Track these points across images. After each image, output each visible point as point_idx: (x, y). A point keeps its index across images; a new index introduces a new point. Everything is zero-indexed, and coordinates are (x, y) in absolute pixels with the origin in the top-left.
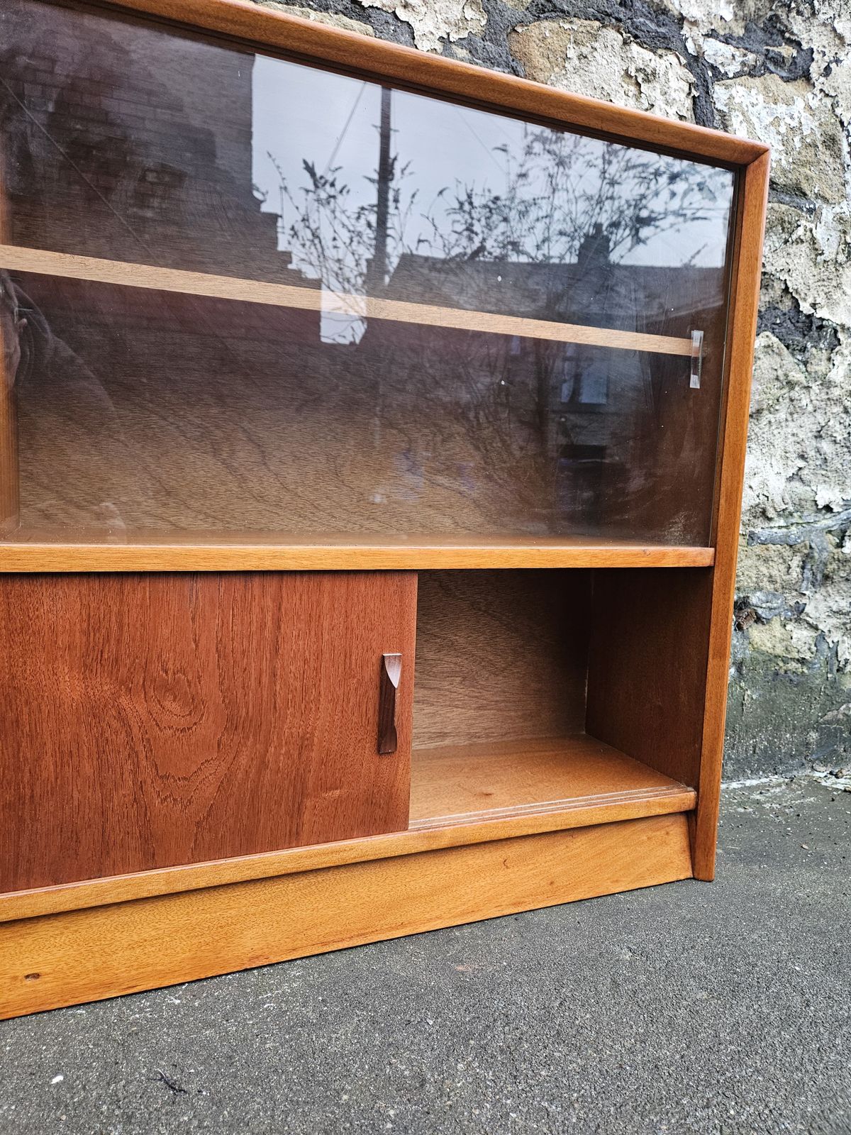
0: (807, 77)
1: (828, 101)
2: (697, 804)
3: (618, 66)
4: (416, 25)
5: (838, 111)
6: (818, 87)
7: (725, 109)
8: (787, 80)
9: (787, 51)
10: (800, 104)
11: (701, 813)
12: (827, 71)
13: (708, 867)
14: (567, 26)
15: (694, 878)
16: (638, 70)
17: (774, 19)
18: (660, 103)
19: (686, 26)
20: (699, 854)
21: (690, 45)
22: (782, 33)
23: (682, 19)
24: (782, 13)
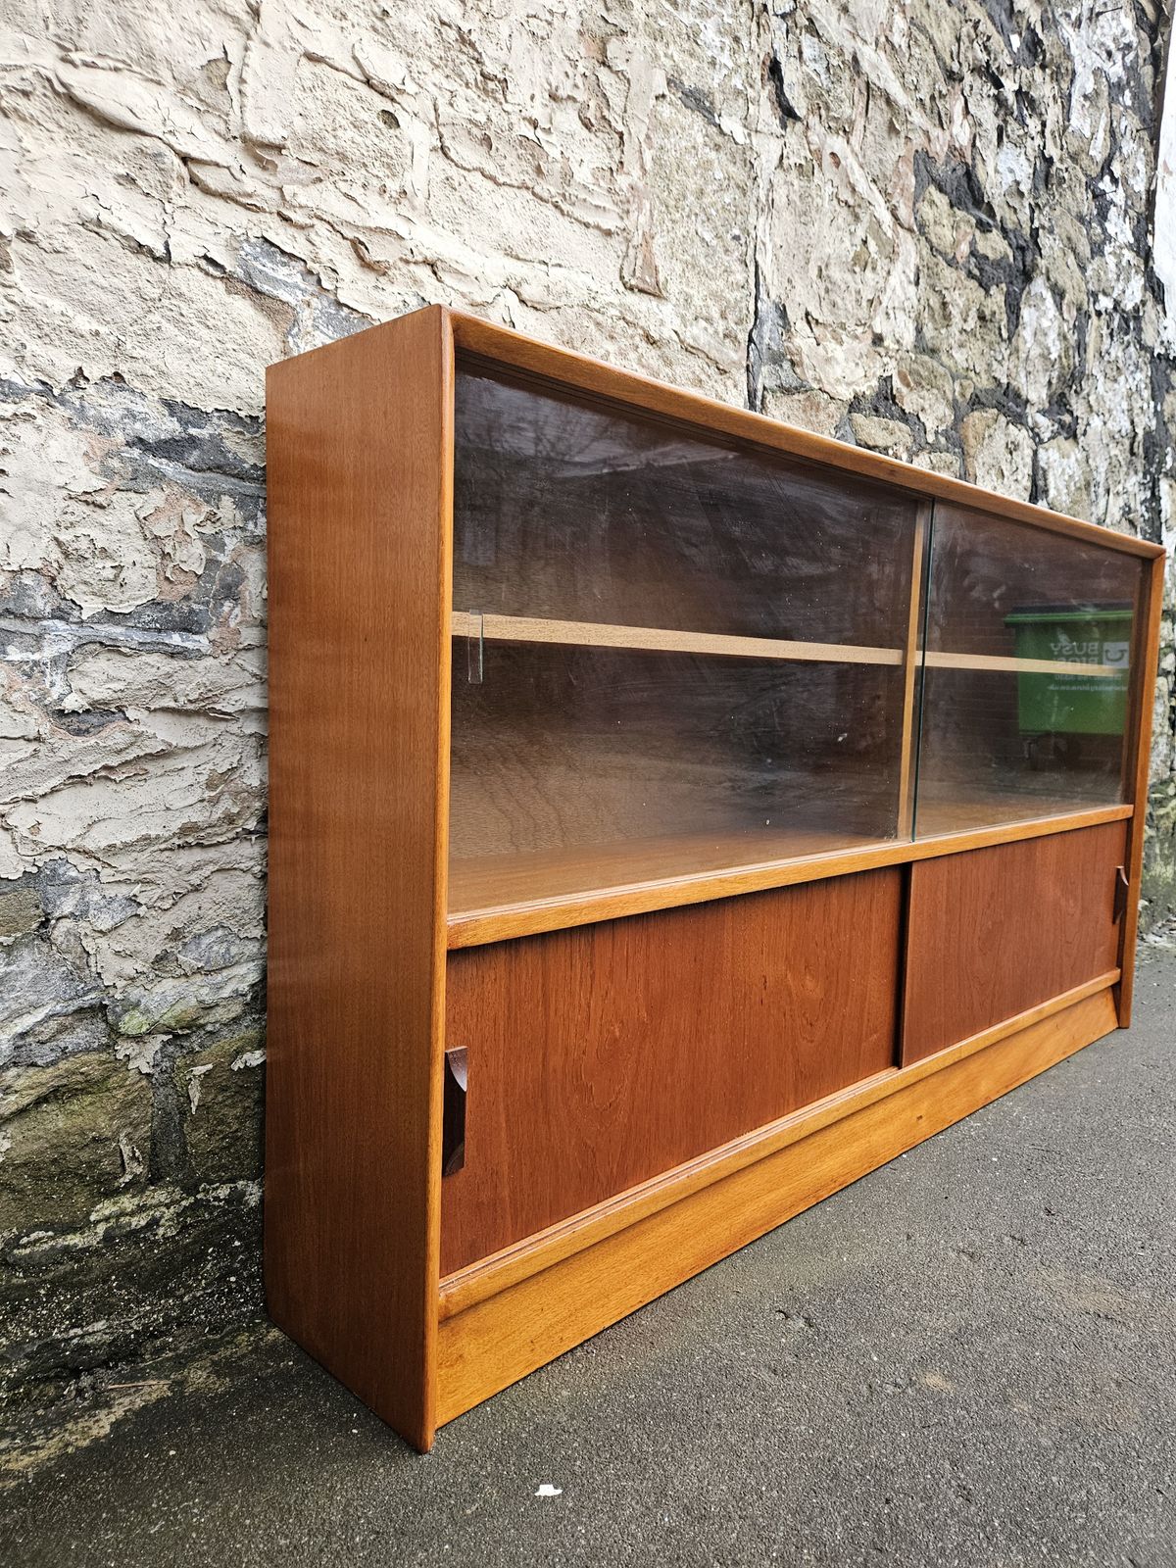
0: (1075, 437)
1: (1084, 453)
2: (1121, 977)
3: (1003, 443)
4: (927, 424)
5: (1090, 461)
6: (1081, 444)
7: (1046, 467)
8: (1066, 439)
9: (1067, 418)
10: (1073, 459)
11: (1124, 984)
12: (1085, 433)
13: (1128, 1019)
14: (985, 415)
15: (1119, 1028)
16: (1012, 443)
17: (1063, 395)
18: (1020, 467)
19: (1028, 406)
20: (1122, 1012)
21: (1030, 419)
22: (1065, 405)
23: (1027, 401)
24: (1066, 391)
